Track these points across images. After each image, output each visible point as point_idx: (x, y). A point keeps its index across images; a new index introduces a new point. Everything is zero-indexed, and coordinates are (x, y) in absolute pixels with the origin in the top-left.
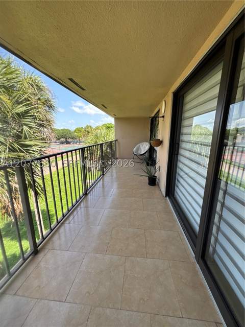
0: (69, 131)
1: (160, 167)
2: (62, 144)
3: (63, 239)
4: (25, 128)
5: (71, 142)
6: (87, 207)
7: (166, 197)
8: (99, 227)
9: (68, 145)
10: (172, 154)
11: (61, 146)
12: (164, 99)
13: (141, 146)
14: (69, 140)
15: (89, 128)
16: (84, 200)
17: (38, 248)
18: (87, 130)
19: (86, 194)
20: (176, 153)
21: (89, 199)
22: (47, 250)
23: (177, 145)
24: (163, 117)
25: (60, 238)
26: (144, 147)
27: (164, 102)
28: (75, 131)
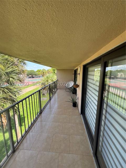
0: (34, 71)
1: (78, 97)
2: (30, 78)
3: (28, 142)
4: (11, 79)
5: (35, 77)
6: (41, 121)
7: (81, 114)
8: (47, 134)
9: (33, 79)
10: (83, 94)
11: (29, 79)
12: (79, 66)
13: (70, 83)
14: (34, 76)
15: (44, 70)
16: (40, 116)
17: (15, 149)
18: (43, 71)
19: (41, 113)
20: (85, 93)
21: (43, 116)
22: (19, 150)
23: (85, 90)
24: (79, 74)
25: (26, 142)
26: (71, 84)
27: (79, 67)
28: (37, 71)
